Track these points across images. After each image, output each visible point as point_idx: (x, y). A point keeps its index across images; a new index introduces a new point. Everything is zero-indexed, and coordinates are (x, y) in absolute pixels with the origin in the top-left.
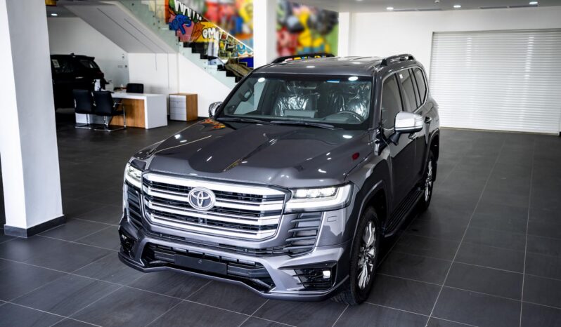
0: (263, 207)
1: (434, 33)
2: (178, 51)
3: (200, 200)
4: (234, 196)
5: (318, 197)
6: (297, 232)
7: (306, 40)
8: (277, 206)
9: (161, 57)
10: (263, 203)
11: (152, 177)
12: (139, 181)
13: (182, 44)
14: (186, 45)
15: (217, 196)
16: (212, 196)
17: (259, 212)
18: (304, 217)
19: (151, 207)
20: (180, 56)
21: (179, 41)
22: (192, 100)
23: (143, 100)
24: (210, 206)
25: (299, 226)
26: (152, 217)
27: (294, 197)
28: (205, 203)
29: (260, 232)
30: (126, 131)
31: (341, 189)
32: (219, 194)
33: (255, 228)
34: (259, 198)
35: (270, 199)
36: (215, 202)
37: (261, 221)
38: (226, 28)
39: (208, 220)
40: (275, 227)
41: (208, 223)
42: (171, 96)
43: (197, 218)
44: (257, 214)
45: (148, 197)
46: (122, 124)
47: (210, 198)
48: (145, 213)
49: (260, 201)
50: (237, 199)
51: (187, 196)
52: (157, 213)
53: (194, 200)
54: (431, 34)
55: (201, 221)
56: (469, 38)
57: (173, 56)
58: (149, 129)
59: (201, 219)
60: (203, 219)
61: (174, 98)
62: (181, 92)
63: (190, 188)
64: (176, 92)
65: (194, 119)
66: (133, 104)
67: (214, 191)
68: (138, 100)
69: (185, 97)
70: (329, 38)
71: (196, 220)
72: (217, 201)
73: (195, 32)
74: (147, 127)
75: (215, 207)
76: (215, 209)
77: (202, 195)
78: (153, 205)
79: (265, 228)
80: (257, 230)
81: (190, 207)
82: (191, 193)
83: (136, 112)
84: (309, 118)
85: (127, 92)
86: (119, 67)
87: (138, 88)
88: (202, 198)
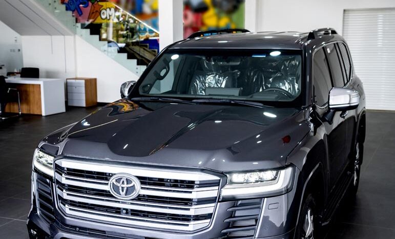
0: (195, 194)
1: (345, 11)
2: (75, 33)
3: (123, 188)
4: (160, 182)
5: (257, 182)
6: (234, 222)
7: (211, 19)
8: (212, 192)
9: (57, 39)
10: (196, 189)
11: (66, 164)
12: (50, 168)
13: (79, 25)
14: (83, 27)
15: (142, 183)
16: (137, 184)
17: (190, 200)
18: (241, 205)
19: (65, 197)
20: (77, 37)
21: (77, 22)
22: (91, 85)
23: (40, 85)
24: (134, 195)
25: (236, 215)
26: (67, 209)
27: (232, 183)
28: (129, 191)
29: (192, 222)
30: (21, 119)
31: (283, 172)
32: (144, 180)
33: (187, 219)
34: (190, 185)
35: (204, 184)
36: (140, 190)
37: (193, 211)
38: (126, 8)
39: (132, 210)
40: (209, 216)
41: (132, 214)
42: (68, 81)
43: (119, 209)
44: (187, 202)
45: (62, 186)
46: (16, 111)
47: (134, 185)
48: (58, 204)
49: (192, 187)
50: (163, 185)
51: (107, 184)
52: (72, 203)
53: (116, 188)
54: (342, 12)
55: (124, 211)
56: (380, 15)
57: (69, 38)
58: (46, 116)
59: (124, 209)
60: (127, 210)
61: (72, 83)
62: (79, 76)
63: (111, 175)
64: (74, 77)
65: (93, 105)
66: (28, 89)
67: (139, 178)
68: (33, 85)
69: (83, 81)
70: (235, 16)
71: (118, 211)
72: (142, 188)
73: (93, 13)
74: (44, 114)
75: (139, 195)
76: (140, 198)
77: (125, 182)
78: (68, 194)
79: (197, 218)
80: (188, 220)
81: (112, 196)
82: (113, 180)
83: (31, 98)
84: (233, 96)
85: (21, 77)
86: (11, 51)
87: (33, 73)
88: (125, 186)
